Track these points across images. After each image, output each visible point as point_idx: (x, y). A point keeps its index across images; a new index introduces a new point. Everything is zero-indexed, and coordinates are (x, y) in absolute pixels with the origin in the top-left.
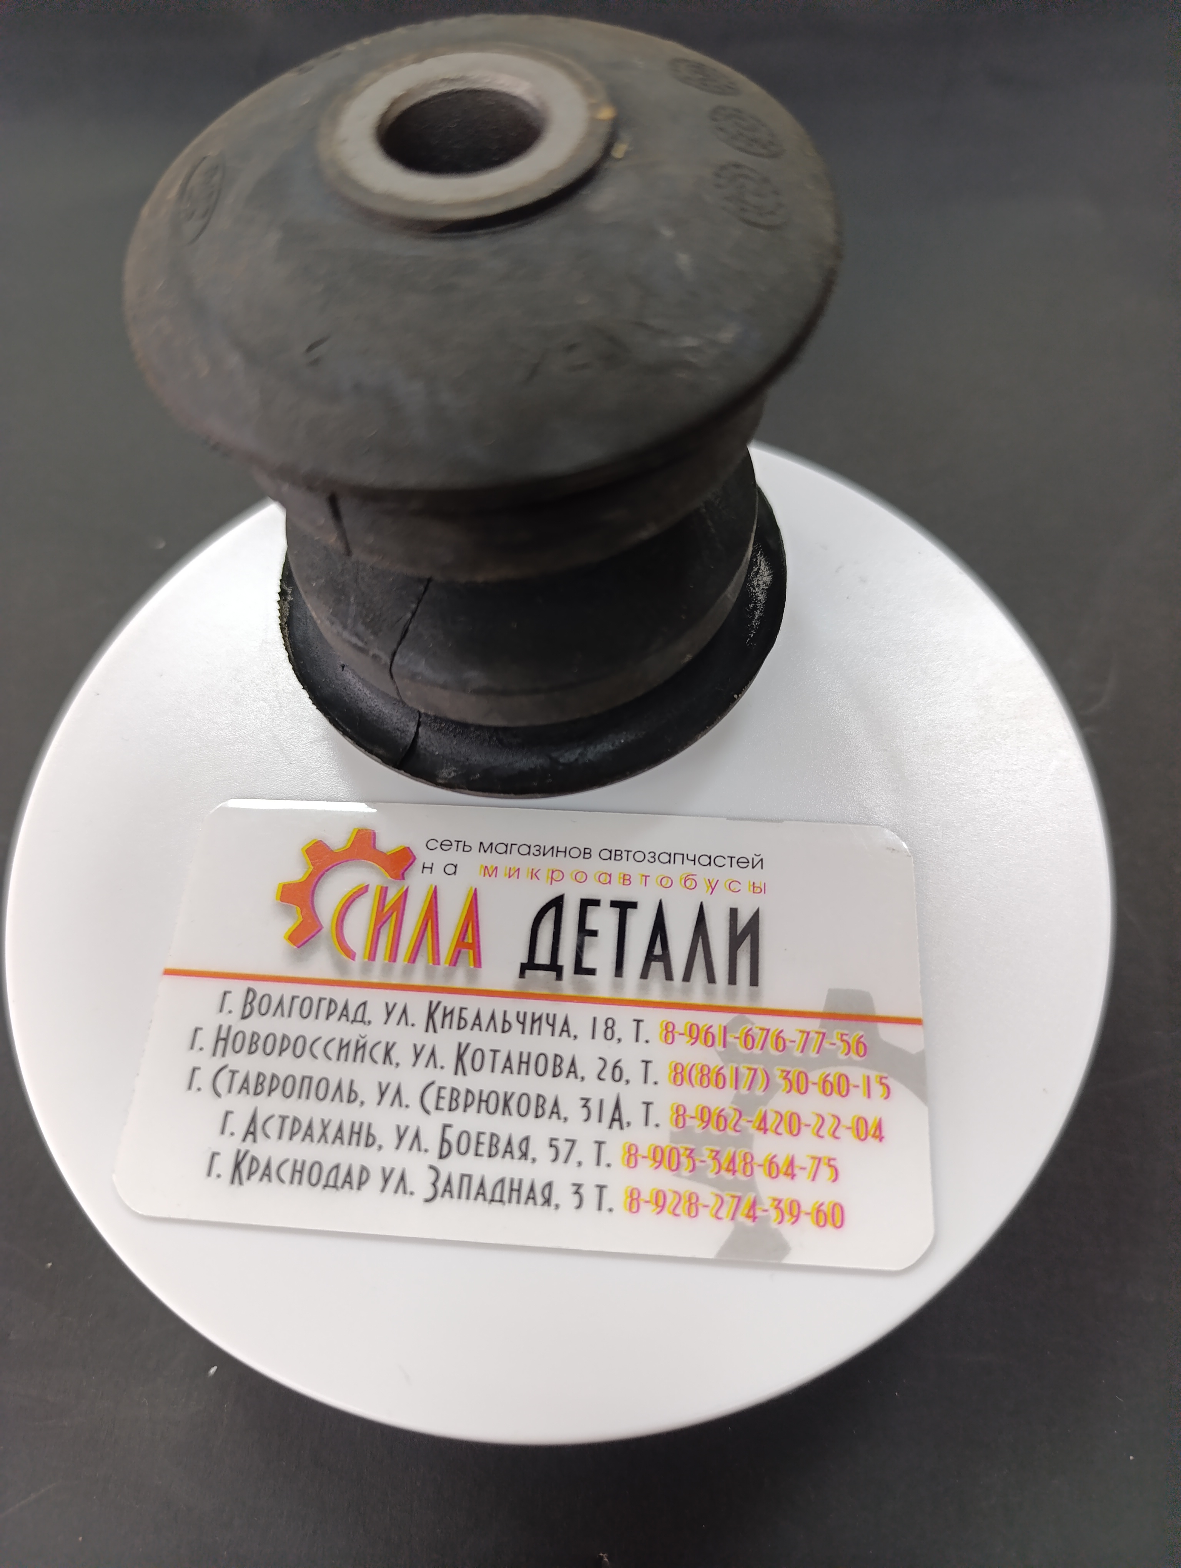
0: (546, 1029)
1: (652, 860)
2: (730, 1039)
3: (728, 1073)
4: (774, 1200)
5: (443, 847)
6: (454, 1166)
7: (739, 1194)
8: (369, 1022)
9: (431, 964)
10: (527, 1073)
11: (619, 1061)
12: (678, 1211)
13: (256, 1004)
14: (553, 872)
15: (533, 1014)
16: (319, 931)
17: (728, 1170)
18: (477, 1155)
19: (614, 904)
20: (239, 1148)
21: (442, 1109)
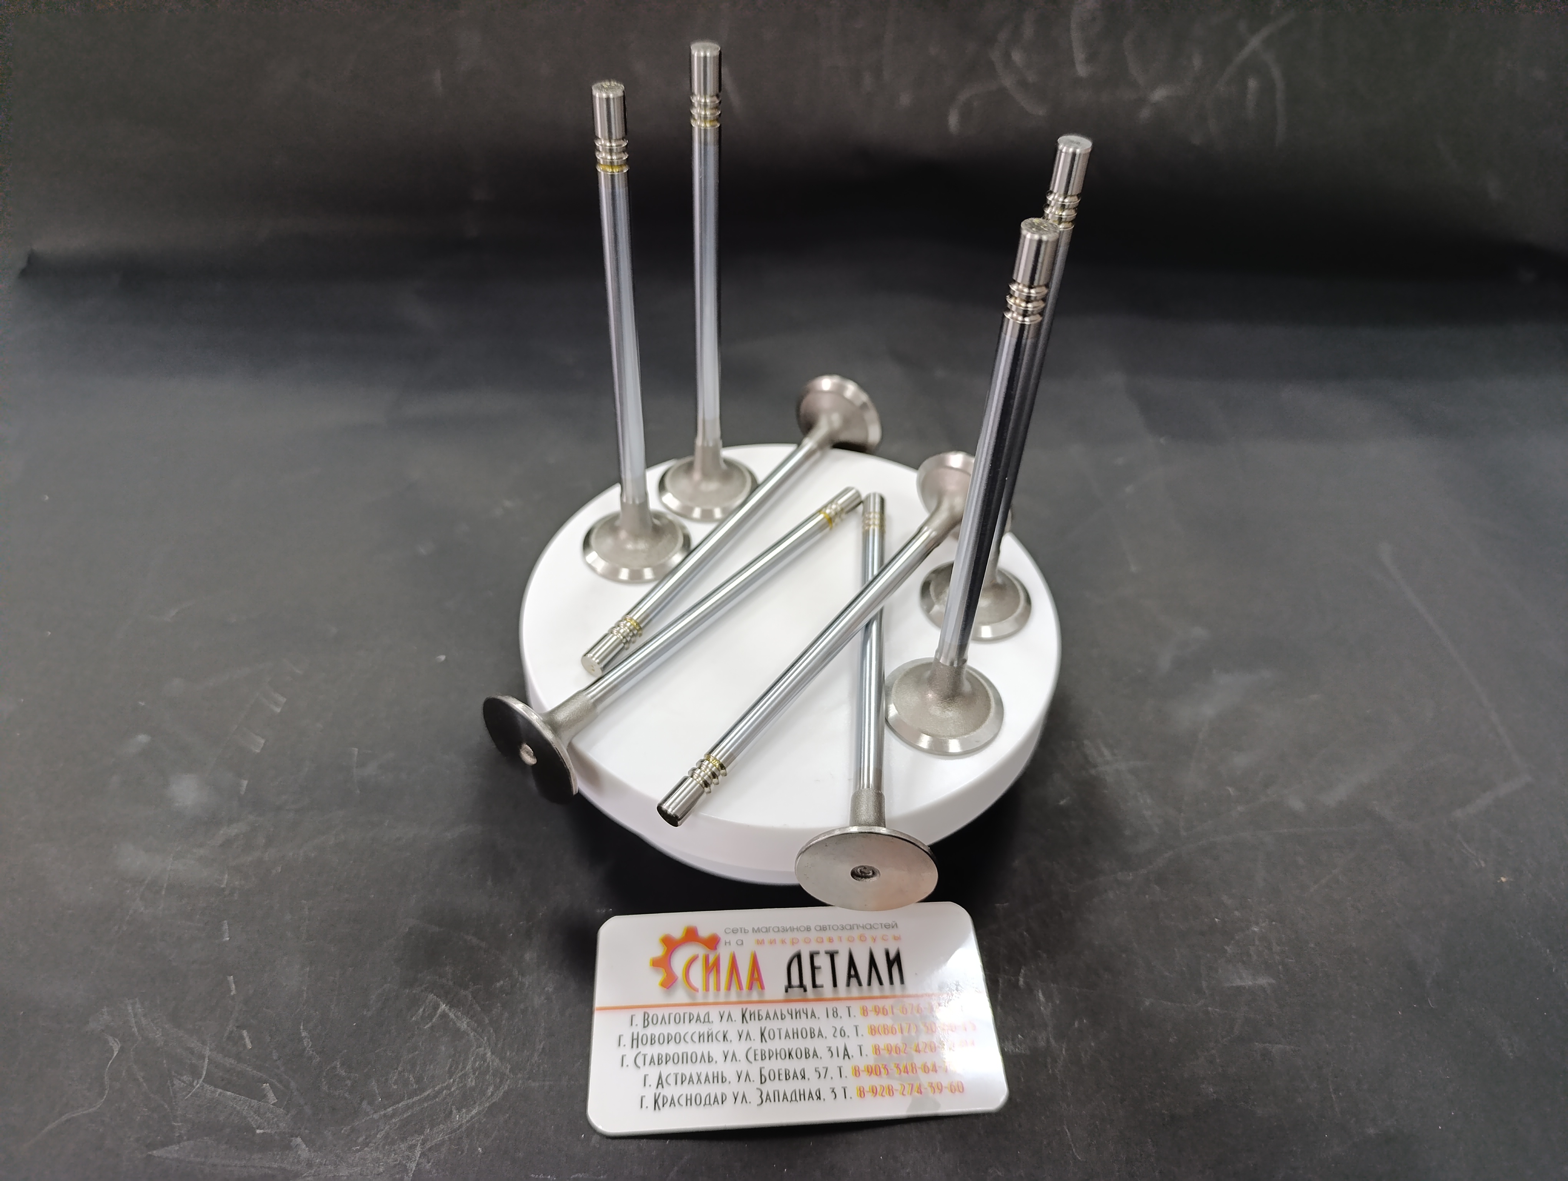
0: (803, 1016)
1: (842, 928)
2: (895, 1011)
3: (897, 1027)
4: (929, 1083)
5: (734, 932)
6: (769, 1087)
7: (912, 1082)
8: (712, 1022)
9: (739, 990)
10: (798, 1037)
11: (842, 1027)
12: (883, 1094)
13: (650, 1019)
14: (793, 939)
15: (796, 1010)
16: (676, 980)
17: (904, 1072)
18: (779, 1079)
19: (827, 953)
20: (655, 1092)
21: (758, 1060)
